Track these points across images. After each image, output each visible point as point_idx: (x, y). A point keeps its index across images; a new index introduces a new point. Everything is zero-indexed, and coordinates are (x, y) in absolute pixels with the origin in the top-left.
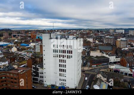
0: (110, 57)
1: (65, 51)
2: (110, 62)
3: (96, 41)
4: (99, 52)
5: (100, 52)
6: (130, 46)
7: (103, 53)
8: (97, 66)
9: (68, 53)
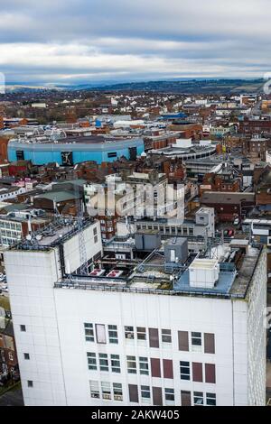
1: (168, 364)
9: (188, 378)
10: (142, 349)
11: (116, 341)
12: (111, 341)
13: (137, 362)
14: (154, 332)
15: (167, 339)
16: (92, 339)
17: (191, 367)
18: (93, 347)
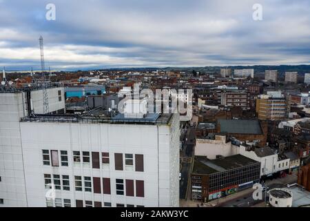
0: (262, 160)
1: (107, 181)
2: (262, 174)
3: (199, 99)
4: (224, 141)
5: (227, 141)
6: (295, 114)
7: (234, 144)
8: (224, 195)
9: (122, 193)
10: (86, 170)
11: (67, 164)
12: (63, 164)
13: (83, 181)
14: (96, 155)
15: (106, 161)
16: (48, 163)
17: (124, 184)
18: (49, 170)
